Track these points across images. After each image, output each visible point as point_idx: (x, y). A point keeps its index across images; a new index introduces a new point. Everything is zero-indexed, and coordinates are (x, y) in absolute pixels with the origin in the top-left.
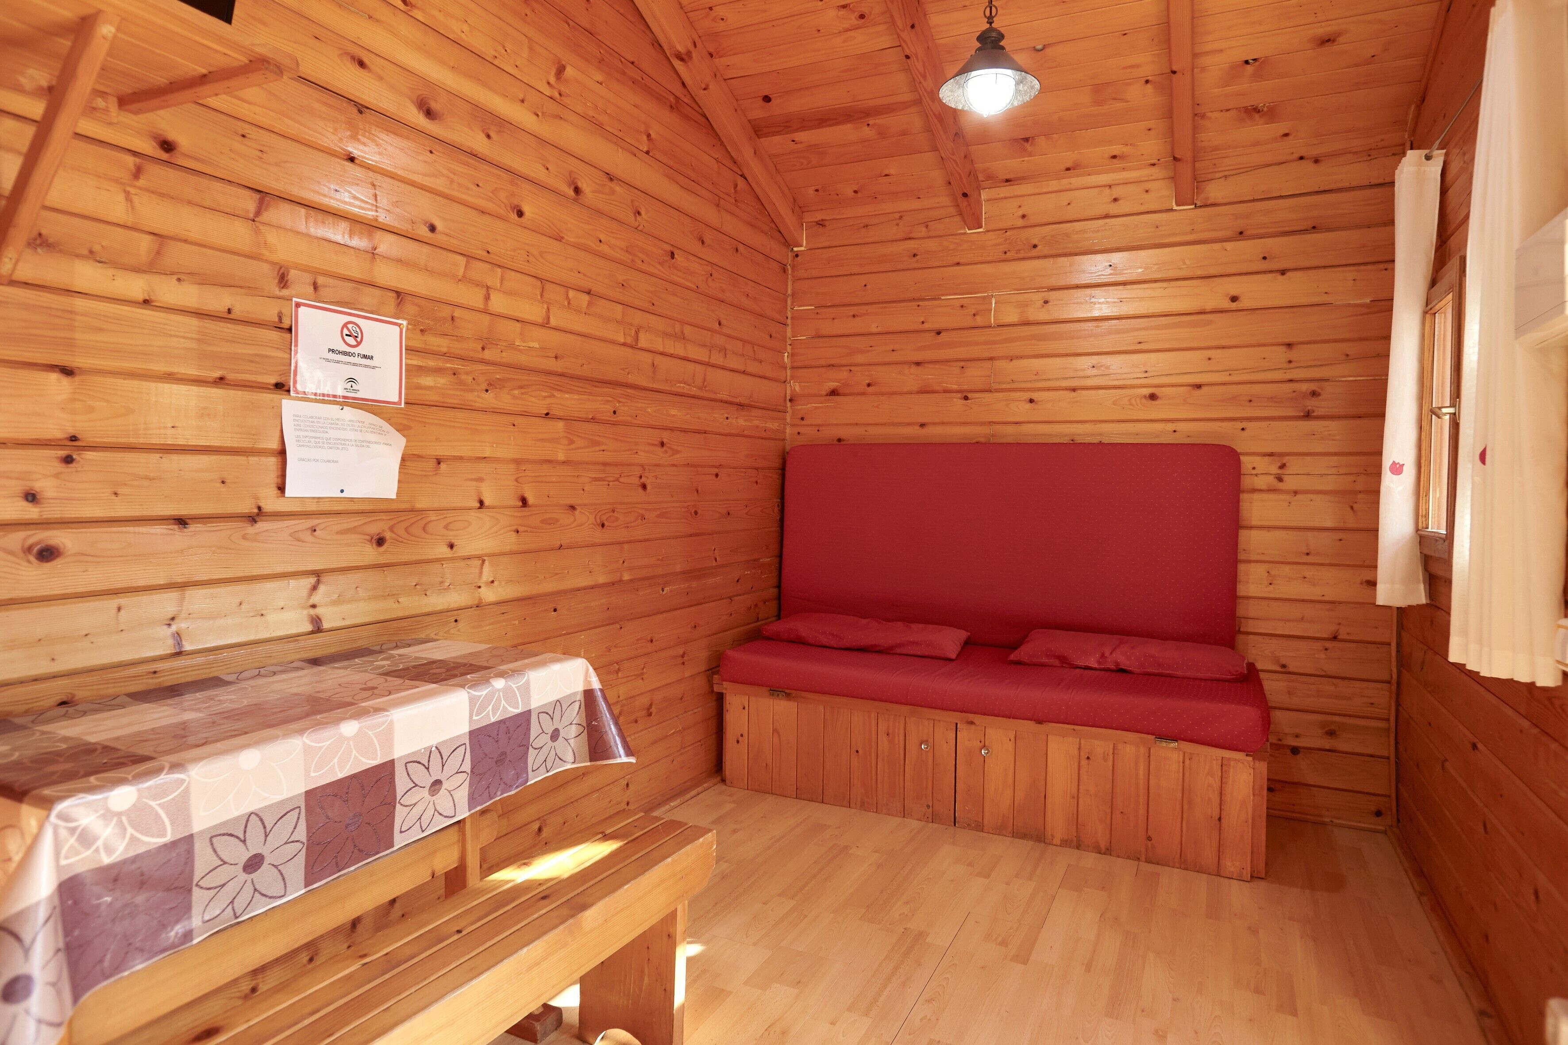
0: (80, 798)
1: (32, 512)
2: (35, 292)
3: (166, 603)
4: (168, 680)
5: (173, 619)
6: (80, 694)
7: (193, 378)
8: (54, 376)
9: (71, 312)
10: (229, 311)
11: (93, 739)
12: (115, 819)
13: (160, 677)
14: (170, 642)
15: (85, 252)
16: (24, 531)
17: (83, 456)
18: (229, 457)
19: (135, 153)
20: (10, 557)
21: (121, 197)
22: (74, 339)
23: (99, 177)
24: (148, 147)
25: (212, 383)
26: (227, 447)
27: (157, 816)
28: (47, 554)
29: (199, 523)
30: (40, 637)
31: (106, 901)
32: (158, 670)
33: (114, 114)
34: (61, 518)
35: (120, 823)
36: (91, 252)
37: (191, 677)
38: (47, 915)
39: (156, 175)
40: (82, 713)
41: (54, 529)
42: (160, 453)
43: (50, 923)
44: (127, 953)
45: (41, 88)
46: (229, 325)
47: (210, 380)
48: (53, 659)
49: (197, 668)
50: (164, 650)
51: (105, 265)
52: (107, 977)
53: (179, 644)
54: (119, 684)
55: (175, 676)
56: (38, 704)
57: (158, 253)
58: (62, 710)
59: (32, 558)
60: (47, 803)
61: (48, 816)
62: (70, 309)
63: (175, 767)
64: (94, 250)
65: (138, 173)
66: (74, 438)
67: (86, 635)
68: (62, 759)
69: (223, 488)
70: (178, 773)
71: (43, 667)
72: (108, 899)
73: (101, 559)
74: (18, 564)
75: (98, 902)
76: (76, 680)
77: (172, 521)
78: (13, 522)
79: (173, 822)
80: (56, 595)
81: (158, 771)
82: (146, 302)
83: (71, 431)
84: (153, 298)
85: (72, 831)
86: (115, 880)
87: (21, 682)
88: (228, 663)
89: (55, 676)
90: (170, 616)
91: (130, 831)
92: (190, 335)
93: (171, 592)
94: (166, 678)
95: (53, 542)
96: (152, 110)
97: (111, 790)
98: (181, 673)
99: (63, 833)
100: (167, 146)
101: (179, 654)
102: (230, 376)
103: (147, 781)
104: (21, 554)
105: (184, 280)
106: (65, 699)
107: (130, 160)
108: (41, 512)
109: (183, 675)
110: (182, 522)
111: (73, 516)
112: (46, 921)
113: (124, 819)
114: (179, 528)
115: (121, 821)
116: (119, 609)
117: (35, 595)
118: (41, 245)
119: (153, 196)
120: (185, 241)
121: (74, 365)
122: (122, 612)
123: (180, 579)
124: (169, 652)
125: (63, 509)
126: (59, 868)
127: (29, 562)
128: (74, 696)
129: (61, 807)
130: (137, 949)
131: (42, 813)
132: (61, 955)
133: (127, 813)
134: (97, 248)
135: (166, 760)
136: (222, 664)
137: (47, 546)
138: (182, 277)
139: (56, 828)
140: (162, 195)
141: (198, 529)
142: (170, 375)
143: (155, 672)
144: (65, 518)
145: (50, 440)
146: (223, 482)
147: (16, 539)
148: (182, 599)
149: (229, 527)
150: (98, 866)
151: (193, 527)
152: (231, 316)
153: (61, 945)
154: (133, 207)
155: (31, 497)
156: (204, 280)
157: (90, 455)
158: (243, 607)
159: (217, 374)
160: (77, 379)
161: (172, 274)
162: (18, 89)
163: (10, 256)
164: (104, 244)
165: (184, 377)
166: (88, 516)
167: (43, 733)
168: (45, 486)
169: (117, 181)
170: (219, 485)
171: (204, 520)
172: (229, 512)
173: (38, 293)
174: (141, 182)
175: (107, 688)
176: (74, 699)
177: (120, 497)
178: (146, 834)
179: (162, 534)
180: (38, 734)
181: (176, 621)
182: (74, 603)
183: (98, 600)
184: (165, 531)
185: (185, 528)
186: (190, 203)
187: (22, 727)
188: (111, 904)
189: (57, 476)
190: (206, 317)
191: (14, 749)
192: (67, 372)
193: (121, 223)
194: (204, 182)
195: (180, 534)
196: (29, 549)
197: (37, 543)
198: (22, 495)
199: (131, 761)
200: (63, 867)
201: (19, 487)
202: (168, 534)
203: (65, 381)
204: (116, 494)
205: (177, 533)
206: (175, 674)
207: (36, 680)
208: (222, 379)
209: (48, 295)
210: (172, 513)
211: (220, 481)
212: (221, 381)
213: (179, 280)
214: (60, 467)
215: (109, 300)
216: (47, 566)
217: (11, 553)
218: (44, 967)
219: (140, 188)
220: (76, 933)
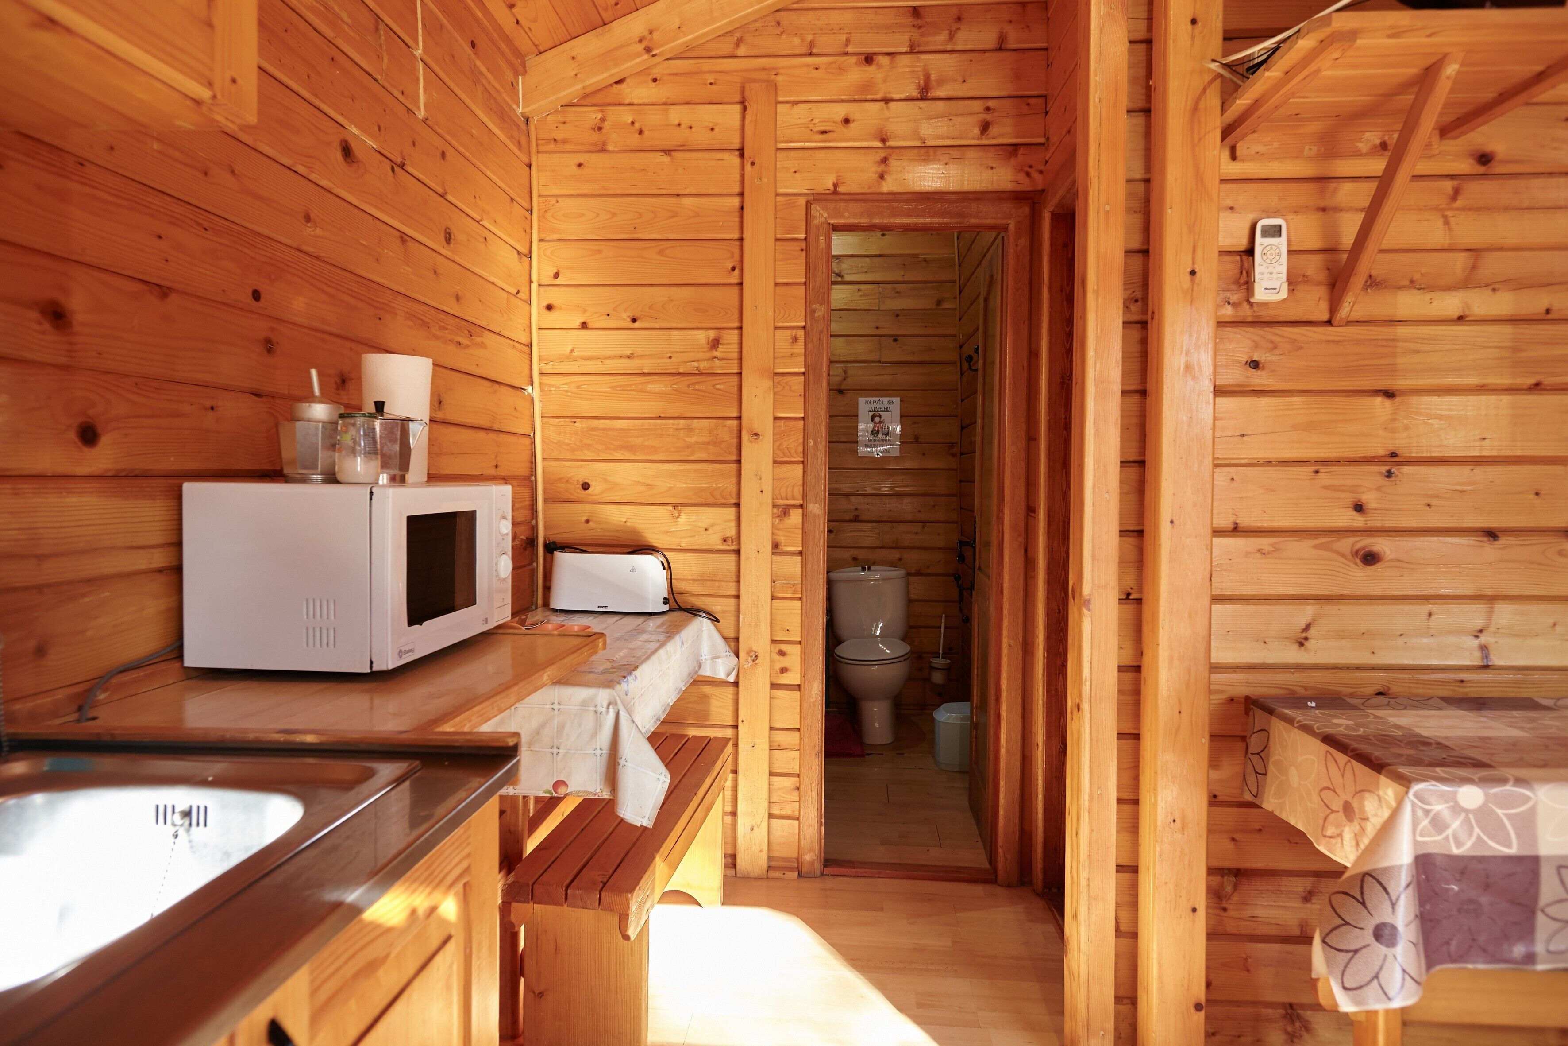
0: (1433, 785)
1: (1359, 521)
2: (1366, 328)
3: (1474, 613)
4: (1472, 691)
5: (1481, 631)
6: (1394, 689)
7: (1504, 387)
8: (1379, 400)
9: (1393, 340)
10: (1548, 311)
11: (1424, 733)
12: (1463, 815)
13: (1466, 687)
14: (1478, 654)
15: (1407, 283)
16: (1354, 537)
17: (1402, 470)
18: (1543, 467)
19: (1452, 177)
20: (1341, 559)
21: (1440, 223)
22: (1396, 364)
23: (1420, 210)
24: (1466, 166)
25: (1526, 390)
26: (1541, 457)
27: (1503, 827)
28: (1370, 558)
29: (1512, 536)
30: (1363, 631)
31: (1453, 889)
32: (1465, 679)
33: (1436, 146)
34: (1382, 527)
35: (1467, 820)
36: (1412, 282)
37: (1496, 693)
38: (1408, 882)
39: (1475, 191)
40: (1403, 707)
41: (1378, 536)
42: (1470, 465)
43: (1410, 889)
44: (1471, 947)
45: (1375, 147)
46: (1547, 327)
47: (1525, 387)
48: (1373, 653)
49: (1505, 685)
50: (1471, 661)
51: (1424, 291)
52: (1453, 961)
53: (1486, 657)
54: (1429, 686)
55: (1482, 689)
56: (1362, 690)
57: (1474, 267)
58: (1380, 699)
59: (1358, 561)
60: (1405, 781)
61: (1407, 793)
62: (1392, 337)
63: (1520, 781)
64: (1414, 279)
65: (1456, 192)
66: (1393, 455)
67: (1401, 635)
68: (1402, 745)
69: (1537, 501)
70: (1524, 788)
71: (1364, 658)
72: (1456, 888)
73: (1415, 566)
74: (1349, 566)
75: (1447, 886)
76: (1391, 675)
77: (1482, 533)
78: (1343, 529)
79: (1519, 837)
80: (1377, 596)
81: (1503, 781)
82: (1461, 318)
83: (1391, 448)
84: (1467, 313)
85: (1427, 812)
86: (1462, 873)
87: (1348, 668)
88: (1539, 686)
89: (1373, 668)
90: (1479, 628)
91: (1477, 831)
92: (1504, 344)
93: (1480, 604)
94: (1472, 689)
95: (1375, 548)
96: (1473, 130)
97: (1460, 787)
98: (1488, 687)
99: (1420, 813)
100: (1484, 159)
101: (1486, 667)
102: (1547, 380)
103: (1494, 787)
104: (1350, 557)
105: (1499, 289)
106: (1382, 690)
107: (1449, 185)
108: (1366, 521)
109: (1490, 689)
110: (1491, 534)
111: (1391, 525)
112: (1408, 886)
113: (1471, 817)
114: (1489, 540)
115: (1469, 819)
116: (1430, 615)
117: (1359, 593)
118: (1371, 285)
119: (1470, 213)
120: (1501, 249)
121: (1395, 388)
122: (1433, 618)
123: (1489, 592)
124: (1475, 663)
125: (1383, 518)
126: (1416, 843)
127: (1356, 564)
128: (1389, 689)
129: (1417, 787)
130: (1480, 947)
131: (1401, 789)
132: (1418, 921)
133: (1474, 812)
134: (1417, 277)
135: (1509, 772)
136: (1532, 686)
137: (1370, 551)
138: (1497, 286)
139: (1414, 805)
140: (1478, 209)
141: (1508, 542)
142: (1481, 387)
143: (1462, 681)
144: (1386, 527)
145: (1374, 457)
146: (1537, 494)
147: (1346, 544)
148: (1491, 612)
149: (1546, 541)
150: (1447, 853)
151: (1503, 541)
152: (1549, 317)
153: (1418, 913)
154: (1450, 229)
155: (1359, 508)
156: (1517, 284)
157: (1406, 469)
158: (1557, 628)
159: (1532, 381)
160: (1398, 399)
161: (1487, 285)
162: (1358, 154)
163: (1349, 300)
164: (1422, 272)
165: (1496, 387)
166: (1404, 525)
167: (1376, 717)
168: (1370, 499)
169: (1437, 209)
170: (1532, 496)
171: (1515, 533)
172: (1543, 525)
173: (1369, 328)
174: (1459, 203)
175: (1418, 688)
176: (1390, 692)
177: (1433, 508)
178: (1492, 838)
179: (1469, 546)
180: (1372, 717)
181: (1484, 633)
182: (1392, 604)
183: (1410, 604)
184: (1471, 542)
185: (1495, 540)
186: (1507, 209)
187: (1354, 707)
188: (1457, 894)
189: (1379, 489)
190: (1521, 322)
191: (1358, 725)
192: (1389, 394)
193: (1439, 247)
194: (1522, 183)
195: (1492, 546)
196: (1356, 554)
197: (1363, 548)
198: (1352, 506)
199: (1470, 763)
200: (1420, 842)
201: (1349, 498)
202: (1476, 546)
203: (1388, 403)
204: (1429, 505)
205: (1486, 545)
206: (1481, 687)
207: (1358, 668)
208: (1537, 384)
209: (1376, 328)
210: (1482, 525)
211: (1534, 492)
212: (1537, 387)
213: (1494, 290)
214: (1383, 481)
215: (1429, 323)
216: (1370, 569)
217: (1343, 555)
218: (1407, 925)
219: (1458, 209)
220: (1428, 907)
